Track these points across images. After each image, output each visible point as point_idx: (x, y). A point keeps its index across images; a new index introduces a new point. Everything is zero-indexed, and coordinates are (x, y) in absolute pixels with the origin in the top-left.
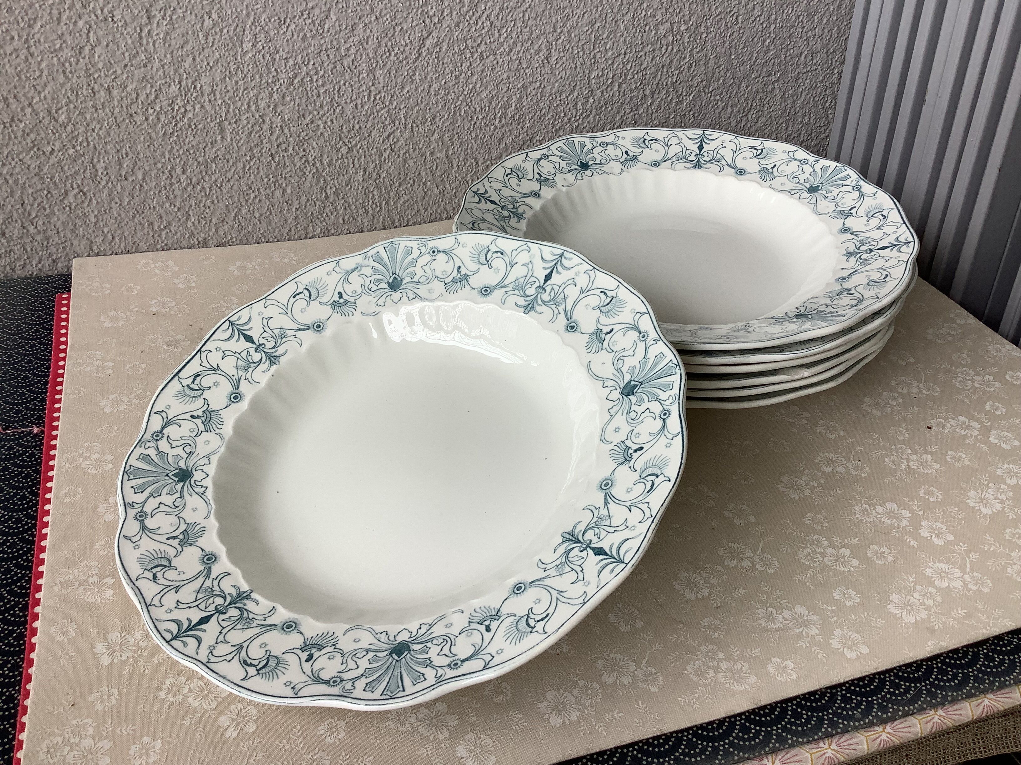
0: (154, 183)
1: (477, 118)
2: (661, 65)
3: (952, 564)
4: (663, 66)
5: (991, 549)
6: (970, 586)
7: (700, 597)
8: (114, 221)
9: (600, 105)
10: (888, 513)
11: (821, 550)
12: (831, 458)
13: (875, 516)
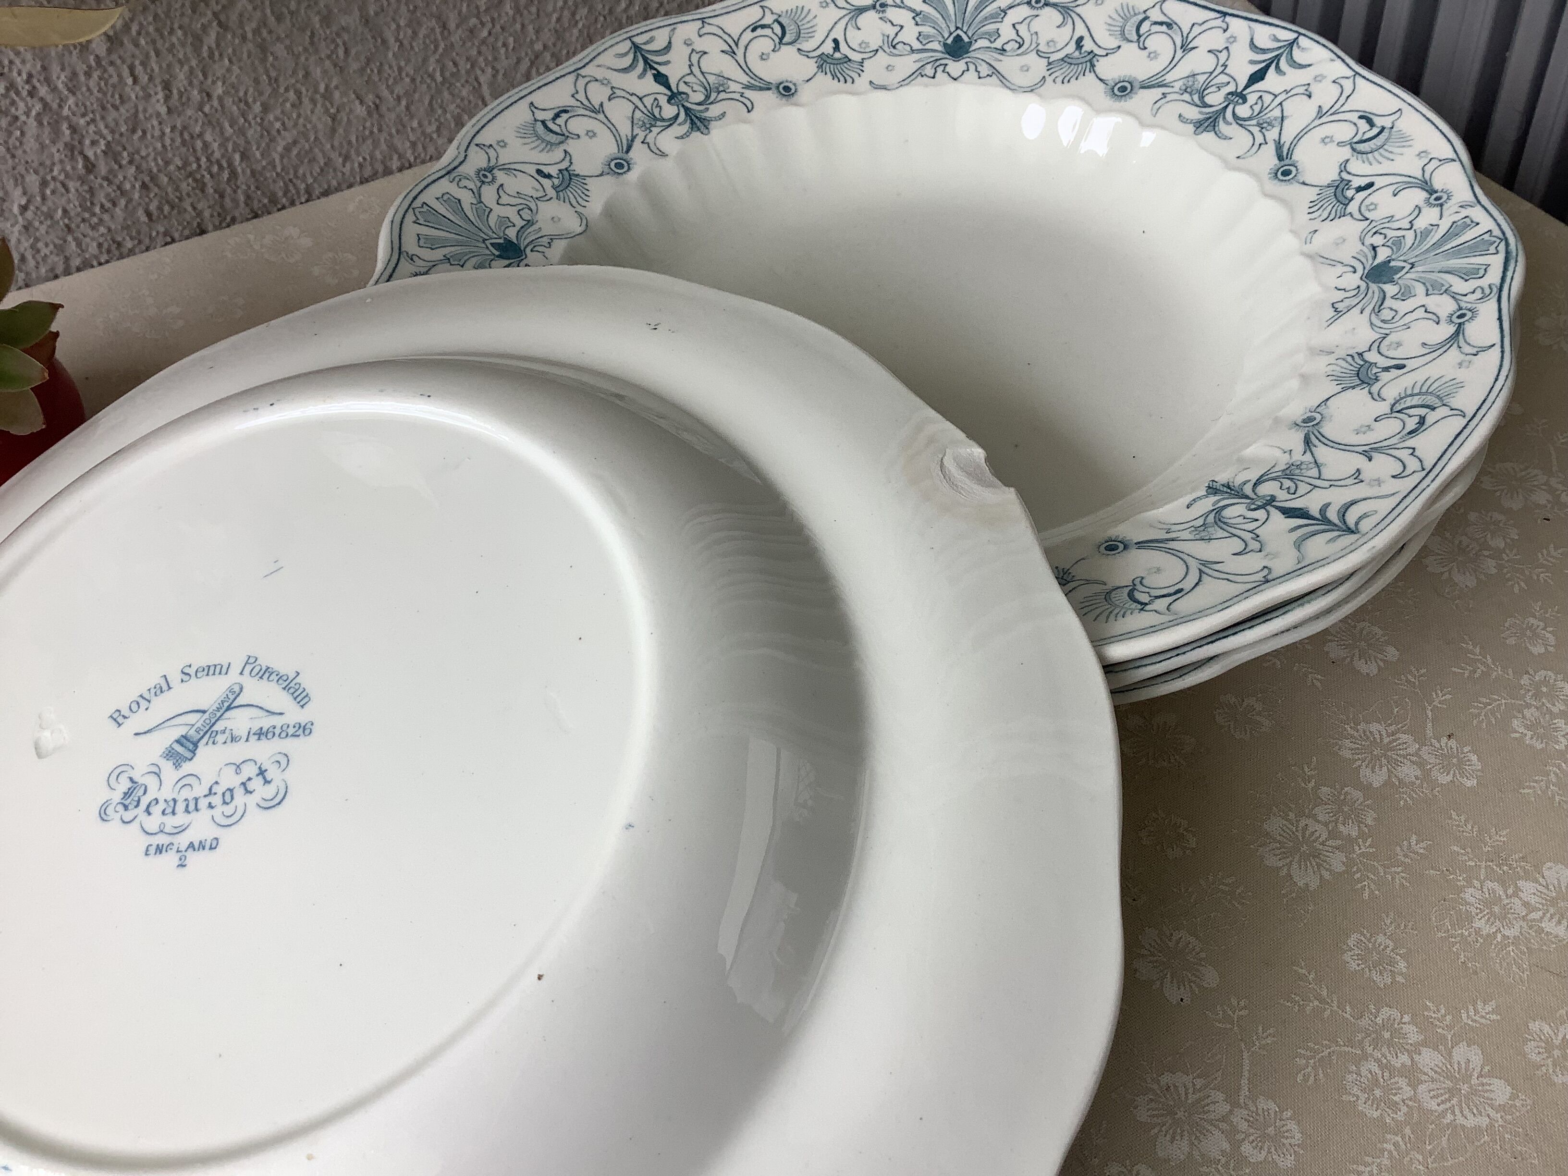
10: (1553, 902)
11: (1404, 1058)
12: (1377, 736)
13: (1524, 918)
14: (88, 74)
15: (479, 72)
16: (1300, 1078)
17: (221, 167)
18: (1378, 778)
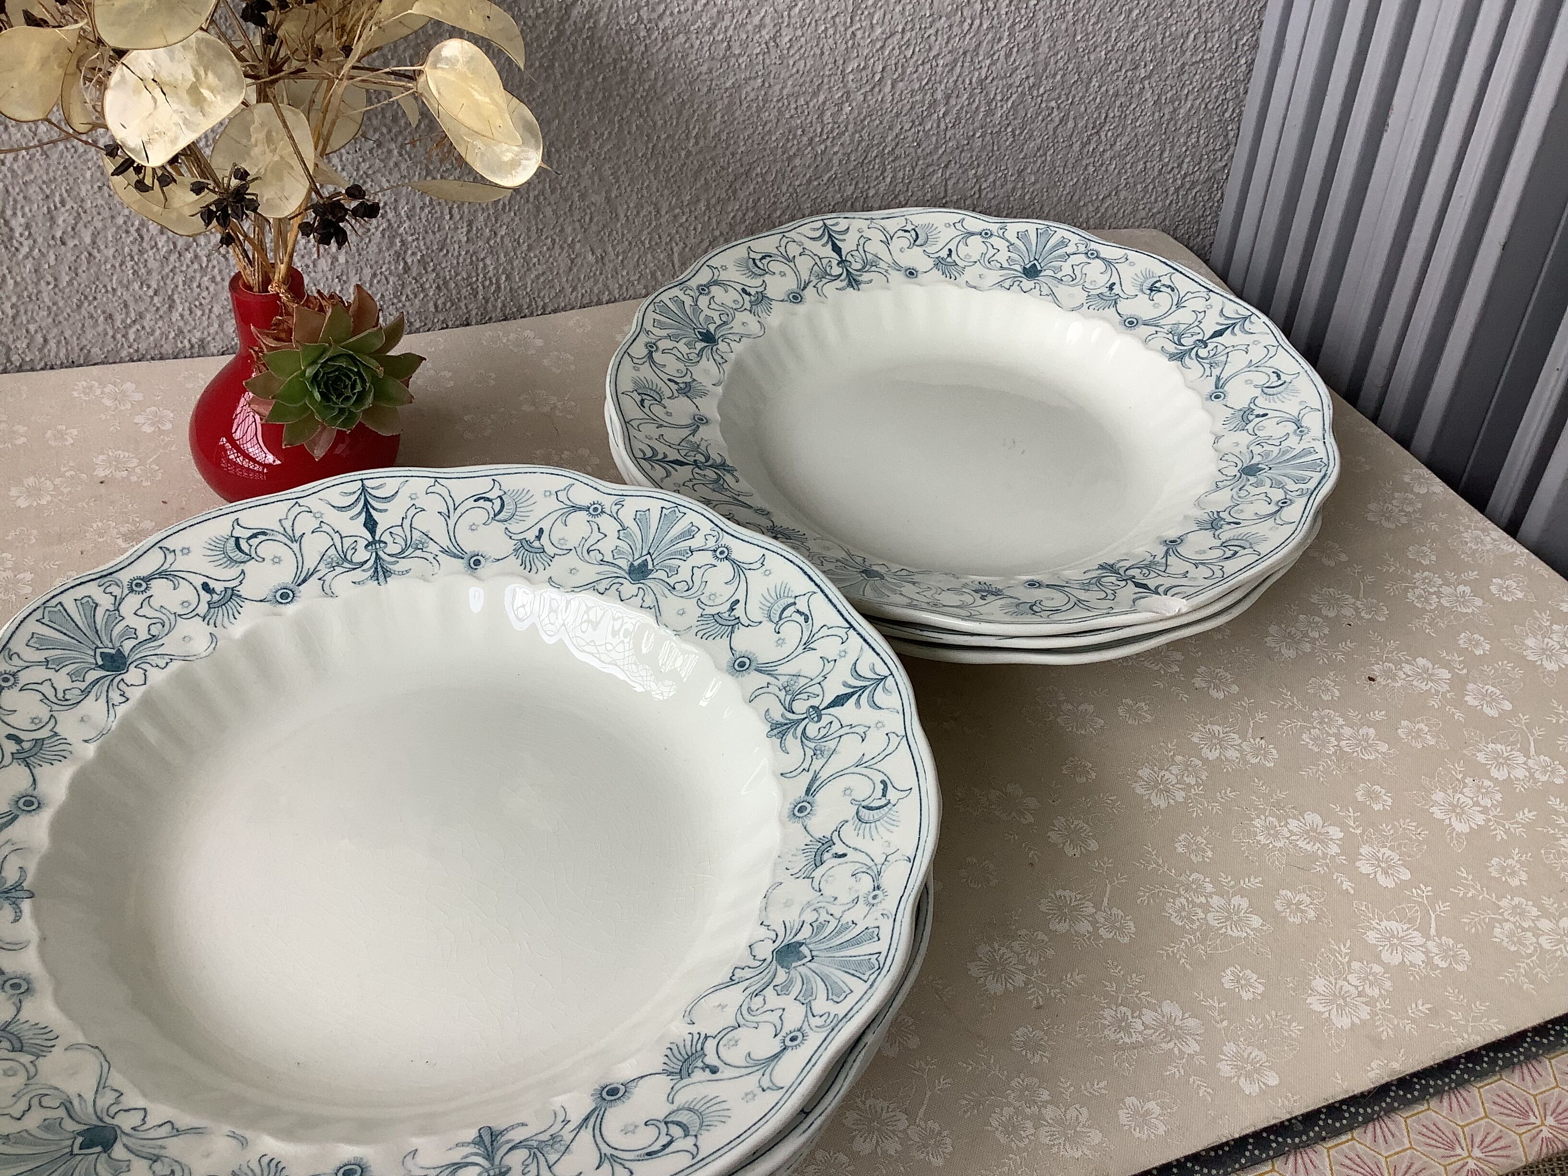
0: (113, 250)
1: (659, 137)
2: (961, 51)
3: (1410, 921)
4: (965, 53)
5: (1470, 895)
6: (1437, 960)
7: (1012, 989)
8: (45, 313)
9: (862, 117)
10: (1307, 832)
11: (1203, 900)
12: (1217, 733)
13: (1287, 838)
14: (422, 208)
15: (674, 245)
16: (1139, 901)
17: (491, 283)
18: (1213, 755)
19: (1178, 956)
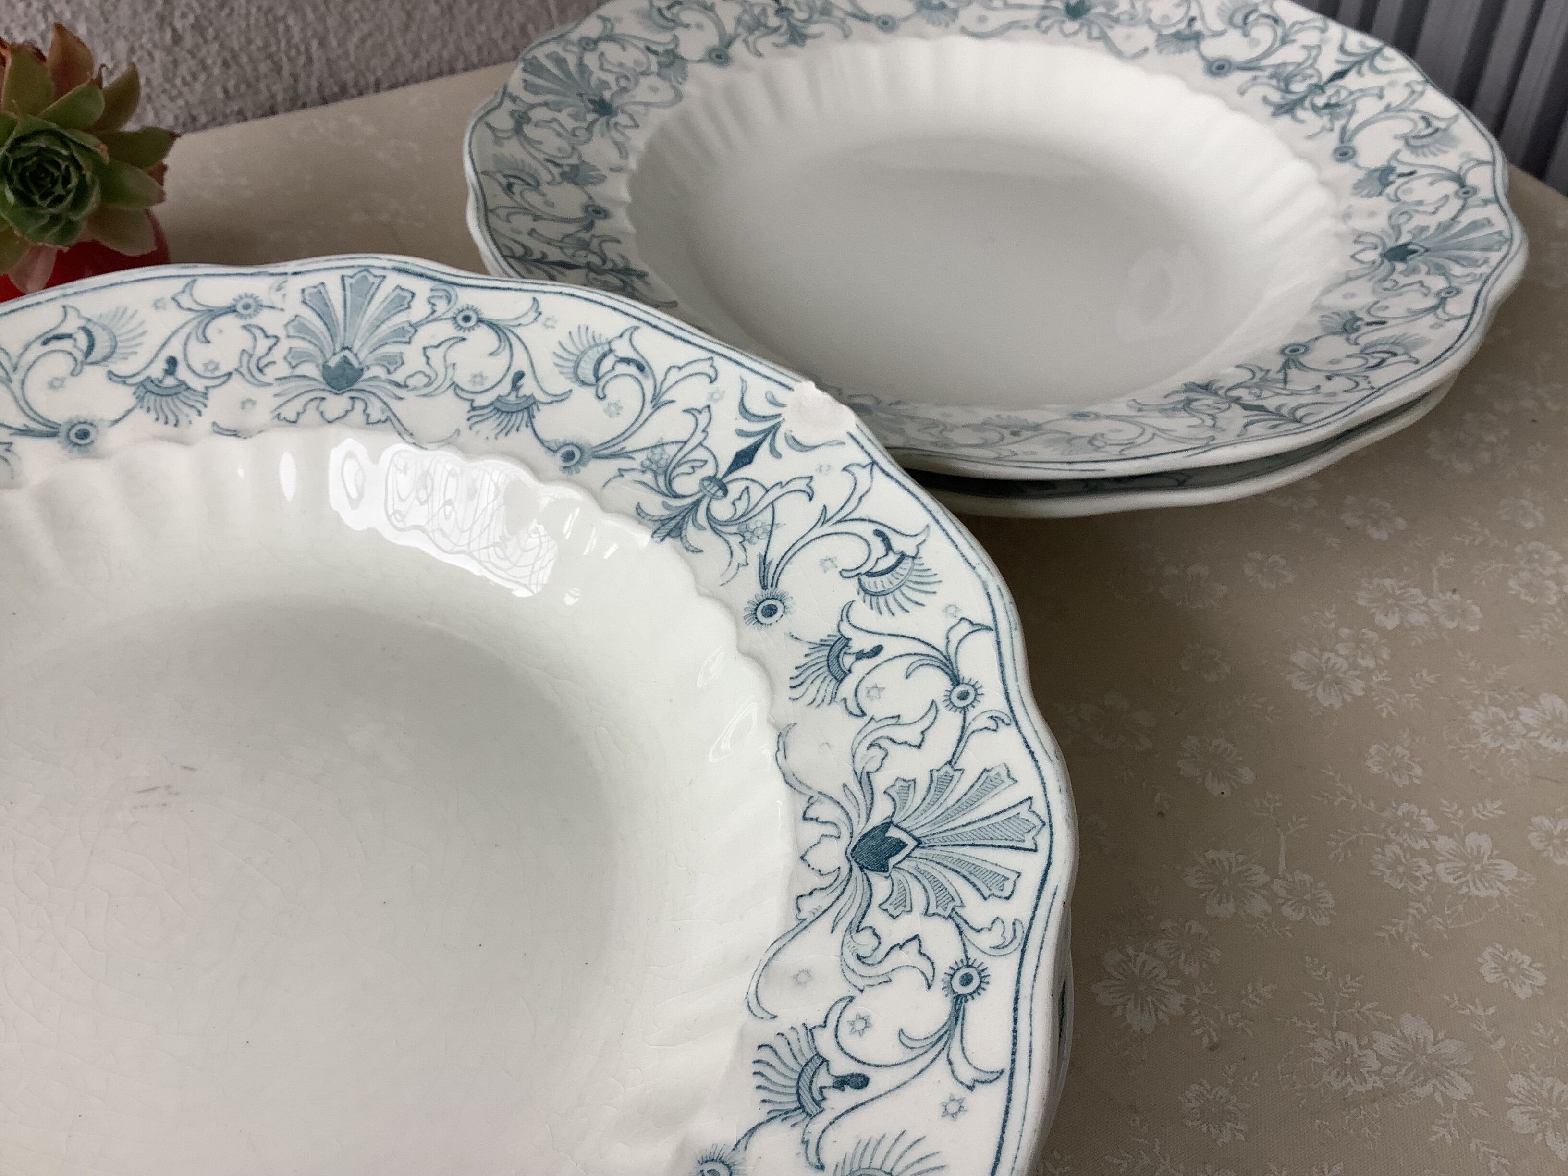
7: (1166, 1020)
10: (1549, 723)
11: (1424, 843)
12: (1390, 590)
13: (1524, 736)
16: (1331, 856)
17: (298, 52)
18: (1391, 623)
19: (1407, 939)
